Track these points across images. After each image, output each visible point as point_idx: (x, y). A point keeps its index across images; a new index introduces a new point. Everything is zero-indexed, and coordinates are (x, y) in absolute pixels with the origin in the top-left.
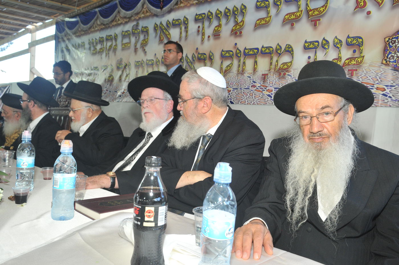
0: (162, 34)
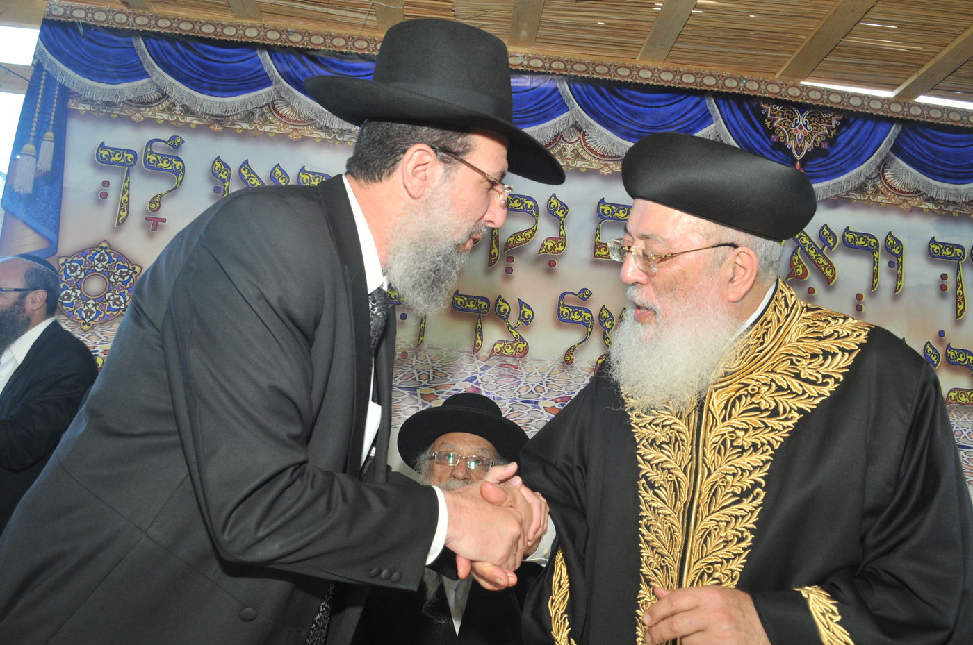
0: (799, 255)
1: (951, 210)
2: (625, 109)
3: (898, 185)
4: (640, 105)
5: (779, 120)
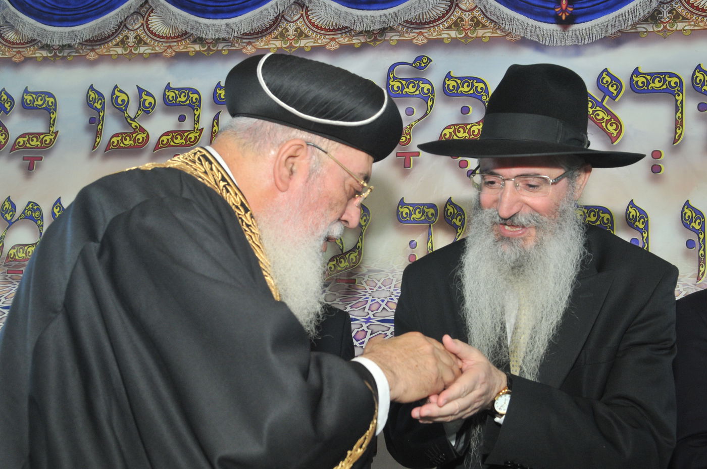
3: (706, 4)
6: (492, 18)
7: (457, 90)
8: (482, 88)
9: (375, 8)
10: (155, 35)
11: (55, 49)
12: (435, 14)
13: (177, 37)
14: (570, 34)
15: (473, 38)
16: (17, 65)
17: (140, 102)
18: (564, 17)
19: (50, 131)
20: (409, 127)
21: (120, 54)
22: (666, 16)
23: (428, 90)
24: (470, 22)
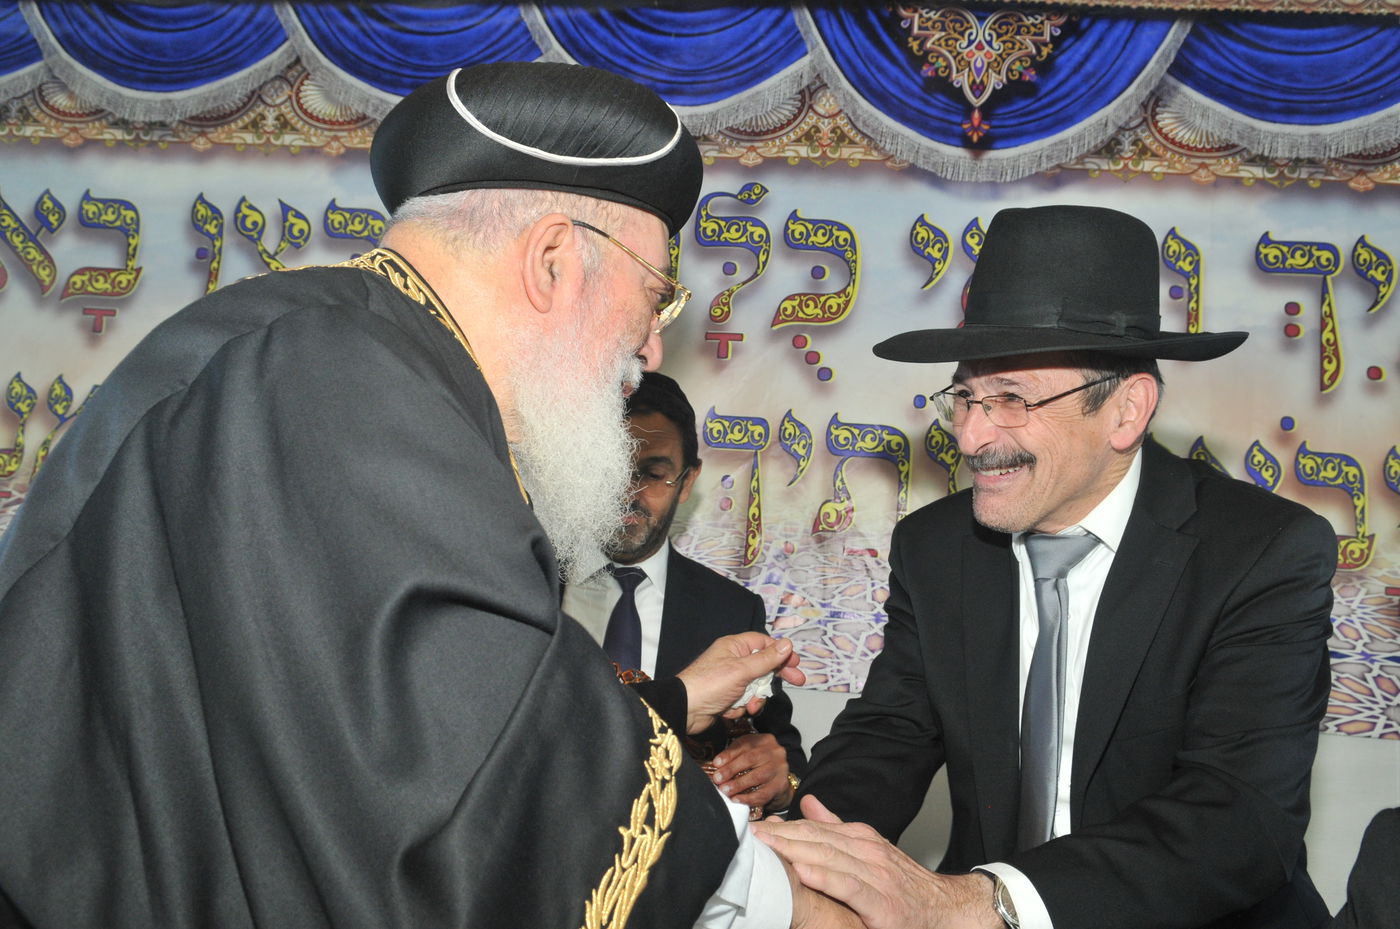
1: (1304, 175)
2: (644, 44)
3: (1187, 136)
4: (670, 34)
5: (937, 36)
6: (865, 131)
7: (807, 240)
8: (845, 240)
9: (681, 102)
10: (311, 116)
11: (137, 129)
12: (776, 120)
13: (349, 123)
14: (985, 164)
15: (833, 159)
16: (71, 152)
17: (284, 227)
18: (975, 138)
19: (127, 266)
20: (727, 293)
21: (250, 145)
22: (1127, 148)
23: (761, 236)
24: (830, 135)
